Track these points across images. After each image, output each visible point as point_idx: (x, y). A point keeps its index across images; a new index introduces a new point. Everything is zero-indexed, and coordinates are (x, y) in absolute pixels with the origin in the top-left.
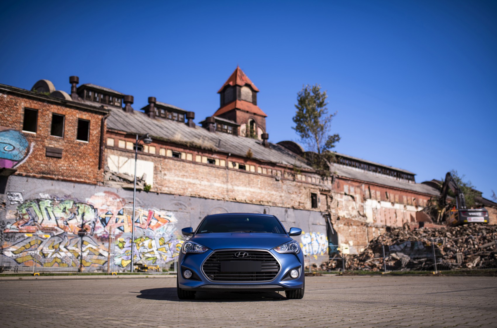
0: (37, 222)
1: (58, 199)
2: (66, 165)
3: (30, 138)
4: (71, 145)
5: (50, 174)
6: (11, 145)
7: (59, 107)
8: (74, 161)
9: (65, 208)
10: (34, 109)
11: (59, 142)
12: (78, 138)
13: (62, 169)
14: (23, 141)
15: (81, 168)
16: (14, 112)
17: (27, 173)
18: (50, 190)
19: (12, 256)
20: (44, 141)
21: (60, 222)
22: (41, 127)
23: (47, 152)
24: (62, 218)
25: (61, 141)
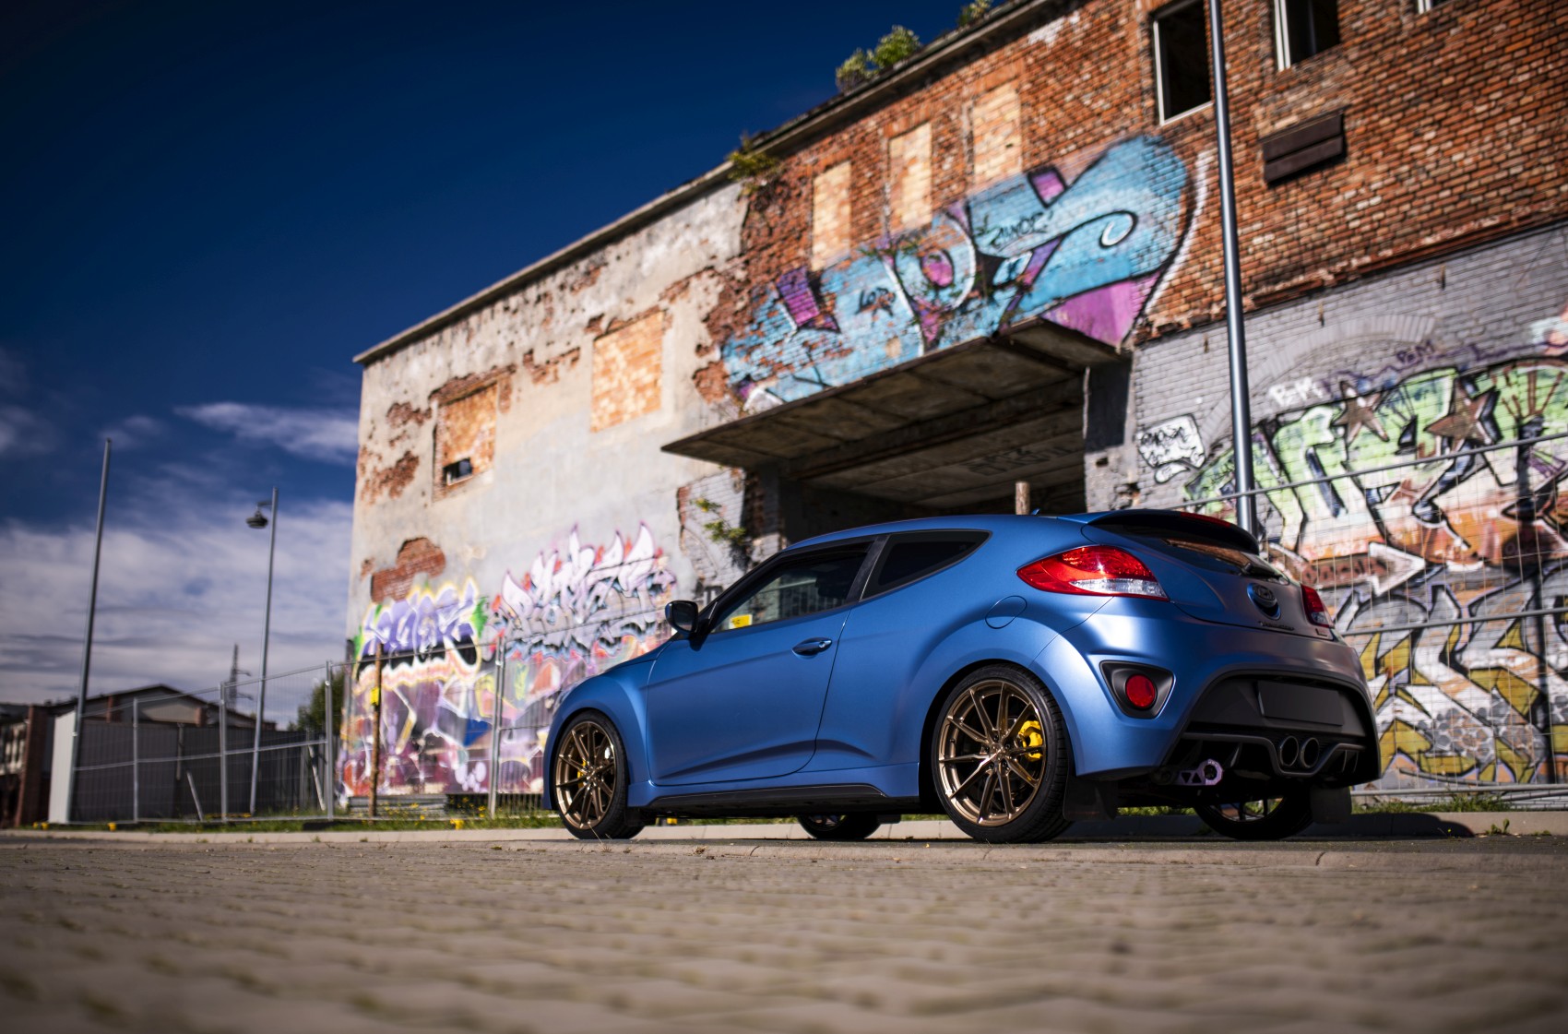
1: (1367, 386)
2: (1377, 184)
3: (1188, 141)
5: (1302, 269)
6: (1122, 213)
8: (1416, 135)
9: (1411, 426)
11: (1321, 78)
13: (1363, 215)
14: (1165, 166)
15: (1464, 157)
16: (1113, 63)
17: (1200, 308)
18: (1314, 355)
21: (1393, 513)
23: (1269, 162)
24: (1401, 489)
25: (1328, 70)
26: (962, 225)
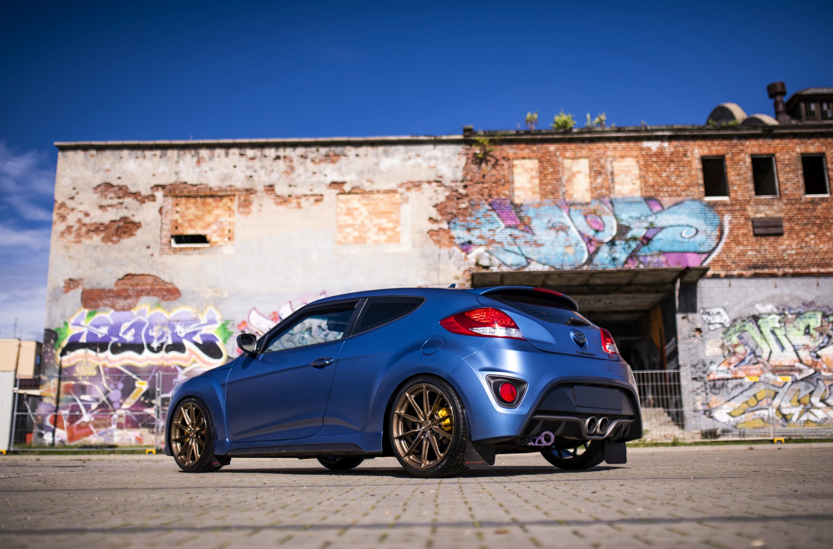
0: (760, 357)
1: (792, 312)
2: (794, 246)
3: (720, 208)
4: (797, 206)
5: (768, 267)
6: (691, 227)
7: (761, 142)
8: (807, 235)
9: (808, 327)
10: (717, 156)
11: (773, 205)
12: (808, 192)
13: (789, 255)
14: (710, 215)
15: (824, 247)
16: (686, 169)
17: (727, 270)
18: (773, 297)
19: (729, 421)
20: (745, 210)
21: (804, 354)
22: (735, 185)
23: (754, 227)
24: (806, 347)
25: (775, 203)
26: (609, 208)
